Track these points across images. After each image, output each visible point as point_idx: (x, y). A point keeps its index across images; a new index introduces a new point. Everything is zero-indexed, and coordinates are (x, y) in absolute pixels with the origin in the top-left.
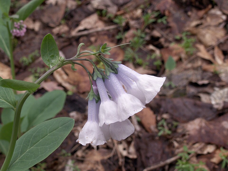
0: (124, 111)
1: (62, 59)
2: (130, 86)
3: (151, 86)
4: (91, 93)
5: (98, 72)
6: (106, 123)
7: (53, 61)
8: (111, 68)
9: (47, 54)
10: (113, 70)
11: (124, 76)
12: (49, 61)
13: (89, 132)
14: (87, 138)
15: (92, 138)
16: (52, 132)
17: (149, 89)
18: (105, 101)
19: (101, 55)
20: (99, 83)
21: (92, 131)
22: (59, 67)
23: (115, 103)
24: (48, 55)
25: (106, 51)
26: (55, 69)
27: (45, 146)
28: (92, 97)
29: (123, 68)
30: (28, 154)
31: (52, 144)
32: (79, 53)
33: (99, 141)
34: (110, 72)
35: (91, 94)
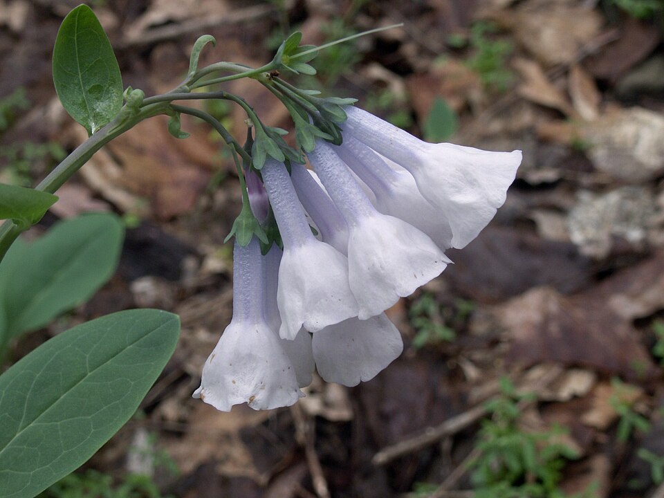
0: (379, 278)
1: (136, 97)
2: (386, 188)
3: (472, 183)
4: (242, 220)
5: (270, 140)
6: (309, 327)
7: (100, 106)
8: (317, 124)
9: (76, 81)
10: (324, 130)
11: (364, 152)
12: (85, 106)
13: (242, 360)
14: (234, 382)
15: (254, 383)
16: (103, 363)
17: (466, 197)
18: (300, 246)
19: (277, 75)
20: (275, 180)
21: (250, 357)
22: (122, 126)
23: (337, 252)
24: (78, 84)
25: (299, 60)
26: (108, 134)
27: (80, 417)
28: (249, 235)
29: (362, 122)
30: (21, 447)
31: (105, 408)
32: (196, 73)
33: (279, 393)
34: (316, 138)
35: (244, 222)
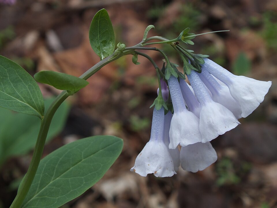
0: (211, 127)
1: (122, 47)
2: (217, 92)
3: (251, 92)
4: (158, 99)
5: (172, 69)
6: (181, 144)
7: (105, 49)
8: (192, 64)
9: (97, 38)
10: (194, 67)
11: (209, 77)
12: (100, 48)
13: (153, 156)
14: (149, 165)
15: (157, 166)
16: (89, 156)
17: (248, 98)
18: (181, 112)
19: (178, 43)
20: (173, 85)
21: (157, 155)
22: (115, 58)
23: (195, 116)
24: (98, 39)
25: (188, 39)
26: (109, 60)
27: (79, 177)
28: (161, 106)
29: (210, 65)
30: (53, 187)
31: (90, 174)
32: (146, 40)
33: (166, 171)
34: (191, 69)
35: (159, 101)
